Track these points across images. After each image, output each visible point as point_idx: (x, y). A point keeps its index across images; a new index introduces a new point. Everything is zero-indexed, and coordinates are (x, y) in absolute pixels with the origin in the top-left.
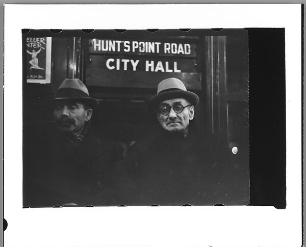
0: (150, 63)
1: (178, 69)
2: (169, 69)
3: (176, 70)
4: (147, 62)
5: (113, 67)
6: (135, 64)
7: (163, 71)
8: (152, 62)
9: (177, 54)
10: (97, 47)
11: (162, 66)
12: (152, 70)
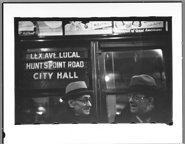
0: (60, 73)
1: (76, 76)
2: (71, 76)
3: (75, 77)
4: (58, 73)
5: (37, 78)
6: (50, 75)
7: (67, 78)
8: (61, 73)
9: (76, 67)
10: (28, 67)
11: (67, 75)
12: (61, 77)
